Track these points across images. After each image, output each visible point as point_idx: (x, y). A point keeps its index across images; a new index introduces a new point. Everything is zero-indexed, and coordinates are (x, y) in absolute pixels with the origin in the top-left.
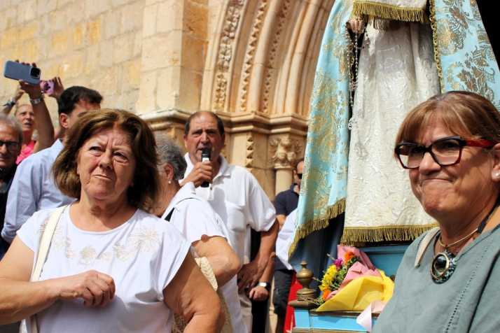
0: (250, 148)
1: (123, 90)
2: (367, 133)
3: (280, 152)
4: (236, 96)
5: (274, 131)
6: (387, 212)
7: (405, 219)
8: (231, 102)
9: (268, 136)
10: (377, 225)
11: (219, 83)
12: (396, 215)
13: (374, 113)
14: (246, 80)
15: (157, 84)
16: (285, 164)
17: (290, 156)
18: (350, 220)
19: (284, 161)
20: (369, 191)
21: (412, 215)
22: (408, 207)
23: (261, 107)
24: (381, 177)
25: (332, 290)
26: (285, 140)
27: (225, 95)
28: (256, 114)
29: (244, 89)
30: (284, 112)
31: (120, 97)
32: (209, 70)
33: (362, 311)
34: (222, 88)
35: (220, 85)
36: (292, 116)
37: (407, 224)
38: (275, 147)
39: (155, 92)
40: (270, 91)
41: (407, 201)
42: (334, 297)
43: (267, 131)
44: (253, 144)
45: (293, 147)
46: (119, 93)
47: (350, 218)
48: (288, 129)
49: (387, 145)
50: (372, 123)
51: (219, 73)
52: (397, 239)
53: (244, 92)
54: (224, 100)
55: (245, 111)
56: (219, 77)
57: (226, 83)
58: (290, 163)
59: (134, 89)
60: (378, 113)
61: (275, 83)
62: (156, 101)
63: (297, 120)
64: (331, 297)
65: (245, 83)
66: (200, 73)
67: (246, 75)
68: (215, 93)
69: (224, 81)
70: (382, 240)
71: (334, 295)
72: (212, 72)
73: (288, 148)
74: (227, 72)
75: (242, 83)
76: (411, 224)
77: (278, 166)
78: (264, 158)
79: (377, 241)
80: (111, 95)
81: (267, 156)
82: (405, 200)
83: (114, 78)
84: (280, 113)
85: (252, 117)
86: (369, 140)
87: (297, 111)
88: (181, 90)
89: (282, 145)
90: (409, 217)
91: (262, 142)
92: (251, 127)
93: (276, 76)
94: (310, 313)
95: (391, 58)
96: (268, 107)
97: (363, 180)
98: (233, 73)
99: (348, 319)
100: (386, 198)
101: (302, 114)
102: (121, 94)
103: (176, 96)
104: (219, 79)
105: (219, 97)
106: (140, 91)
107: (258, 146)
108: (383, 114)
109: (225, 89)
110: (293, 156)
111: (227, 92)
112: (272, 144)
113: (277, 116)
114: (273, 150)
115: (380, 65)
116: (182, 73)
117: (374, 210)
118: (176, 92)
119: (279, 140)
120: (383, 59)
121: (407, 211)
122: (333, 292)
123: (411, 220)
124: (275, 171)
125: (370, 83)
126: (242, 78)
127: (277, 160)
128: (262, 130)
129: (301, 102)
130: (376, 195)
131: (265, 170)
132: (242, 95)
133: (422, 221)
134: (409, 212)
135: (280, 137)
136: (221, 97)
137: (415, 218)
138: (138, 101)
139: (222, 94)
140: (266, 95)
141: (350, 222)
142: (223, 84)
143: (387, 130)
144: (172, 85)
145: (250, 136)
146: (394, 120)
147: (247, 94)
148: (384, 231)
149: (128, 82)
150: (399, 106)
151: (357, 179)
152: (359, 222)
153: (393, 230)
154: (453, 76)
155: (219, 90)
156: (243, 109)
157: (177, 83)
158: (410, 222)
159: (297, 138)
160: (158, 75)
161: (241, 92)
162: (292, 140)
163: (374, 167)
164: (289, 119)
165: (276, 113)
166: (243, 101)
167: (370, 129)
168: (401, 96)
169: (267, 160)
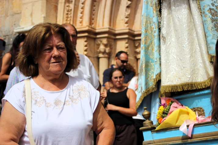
0: (86, 46)
1: (9, 14)
2: (169, 40)
3: (102, 48)
4: (76, 17)
5: (98, 36)
6: (183, 76)
7: (193, 79)
8: (74, 20)
9: (95, 39)
10: (179, 83)
11: (67, 10)
12: (189, 78)
13: (171, 30)
14: (82, 8)
15: (32, 10)
16: (105, 54)
17: (108, 50)
18: (165, 82)
19: (104, 53)
20: (173, 68)
21: (196, 77)
22: (194, 73)
23: (91, 23)
24: (178, 60)
25: (163, 118)
26: (105, 41)
27: (71, 17)
28: (89, 27)
29: (81, 13)
30: (103, 25)
31: (8, 18)
32: (62, 3)
33: (181, 126)
34: (69, 13)
35: (68, 11)
36: (109, 28)
37: (194, 81)
38: (99, 45)
39: (31, 15)
40: (96, 14)
41: (193, 70)
42: (165, 120)
43: (94, 36)
44: (87, 44)
45: (109, 45)
46: (7, 16)
47: (165, 81)
48: (106, 35)
49: (179, 45)
50: (171, 35)
51: (67, 4)
52: (190, 89)
53: (81, 15)
54: (70, 20)
55: (82, 25)
56: (67, 6)
57: (71, 10)
58: (107, 54)
59: (16, 14)
60: (173, 30)
61: (98, 10)
62: (32, 20)
63: (111, 30)
64: (164, 121)
65: (82, 10)
66: (56, 4)
67: (82, 5)
68: (65, 16)
69: (70, 9)
70: (182, 90)
71: (165, 119)
72: (63, 4)
73: (106, 46)
74: (72, 3)
75: (80, 10)
76: (196, 81)
77: (101, 55)
78: (93, 51)
79: (179, 91)
80: (2, 17)
81: (94, 50)
82: (192, 70)
83: (3, 7)
84: (101, 27)
85: (87, 28)
86: (170, 43)
87: (110, 25)
88: (47, 13)
89: (103, 44)
90: (194, 78)
91: (92, 43)
92: (86, 34)
93: (98, 6)
94: (151, 132)
95: (179, 4)
96: (94, 23)
97: (169, 62)
98: (75, 4)
99: (173, 131)
100: (182, 70)
101: (113, 26)
102: (8, 16)
103: (44, 17)
104: (67, 8)
105: (67, 17)
106: (22, 14)
107: (90, 45)
108: (176, 31)
109: (71, 14)
110: (109, 50)
111: (72, 15)
112: (97, 43)
113: (100, 28)
114: (98, 47)
115: (173, 7)
116: (47, 4)
117: (176, 76)
118: (44, 15)
119: (101, 41)
120: (175, 4)
121: (193, 75)
122: (164, 118)
123: (195, 79)
124: (98, 58)
125: (168, 16)
126: (80, 7)
127: (100, 52)
128: (92, 36)
129: (112, 20)
130: (176, 69)
131: (94, 58)
132: (80, 17)
133: (201, 80)
134: (194, 76)
135: (102, 40)
136: (69, 18)
137: (197, 79)
138: (21, 20)
139: (69, 16)
140: (93, 17)
141: (164, 83)
142: (69, 10)
143: (179, 38)
144: (42, 11)
145: (85, 39)
146: (183, 32)
147: (83, 16)
148: (183, 86)
149: (12, 9)
150: (185, 26)
151: (166, 62)
152: (169, 82)
153: (187, 84)
154: (205, 11)
155: (67, 14)
156: (81, 24)
157: (44, 10)
158: (195, 80)
159: (111, 40)
160: (33, 5)
161: (79, 15)
162: (108, 41)
163: (174, 56)
164: (107, 30)
165: (99, 26)
166: (81, 20)
167: (170, 38)
168: (186, 21)
169: (95, 52)
